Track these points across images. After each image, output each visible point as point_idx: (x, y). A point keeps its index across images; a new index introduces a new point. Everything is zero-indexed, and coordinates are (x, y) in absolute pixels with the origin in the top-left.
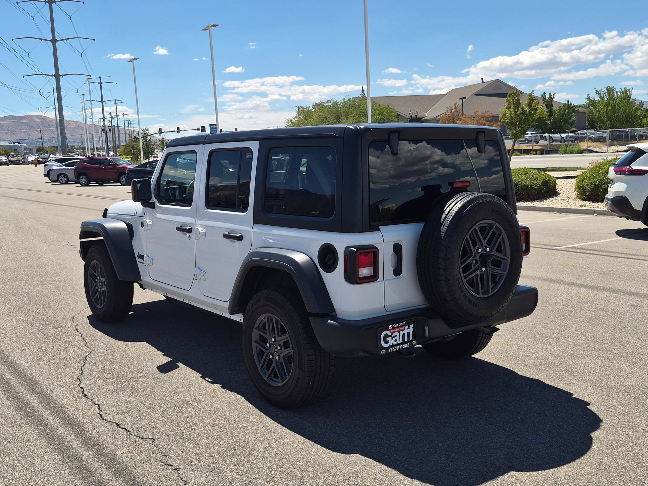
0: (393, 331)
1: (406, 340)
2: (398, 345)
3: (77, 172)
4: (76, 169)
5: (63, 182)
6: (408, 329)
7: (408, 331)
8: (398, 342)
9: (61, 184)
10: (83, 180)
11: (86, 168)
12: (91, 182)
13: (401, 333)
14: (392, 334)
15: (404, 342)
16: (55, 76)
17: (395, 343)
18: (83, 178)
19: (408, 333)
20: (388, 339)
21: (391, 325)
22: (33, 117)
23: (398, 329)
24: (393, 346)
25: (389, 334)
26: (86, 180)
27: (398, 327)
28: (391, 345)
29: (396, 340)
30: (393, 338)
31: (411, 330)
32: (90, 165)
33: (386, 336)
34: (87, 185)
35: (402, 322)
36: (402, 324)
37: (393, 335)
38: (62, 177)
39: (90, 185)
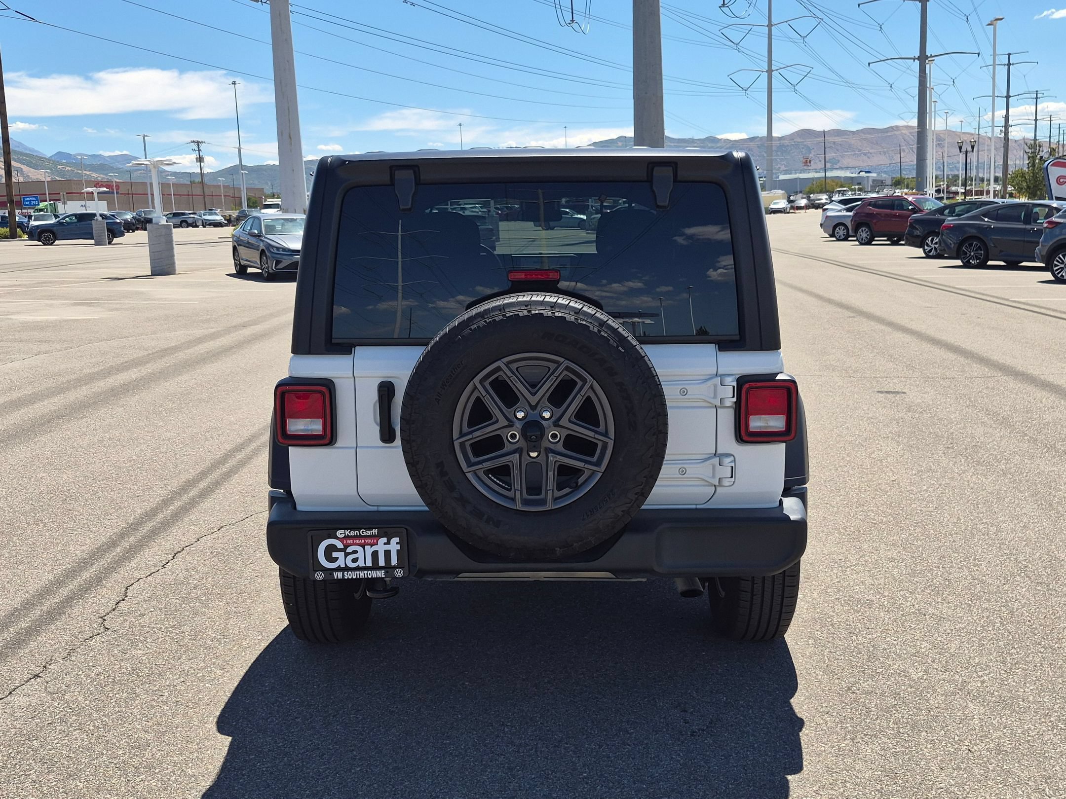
0: (348, 542)
1: (382, 562)
2: (358, 568)
3: (855, 221)
4: (855, 215)
5: (840, 237)
6: (385, 544)
7: (387, 547)
8: (361, 563)
9: (838, 240)
10: (864, 234)
11: (870, 215)
12: (876, 239)
13: (369, 550)
14: (346, 546)
15: (375, 567)
16: (919, 59)
17: (352, 565)
18: (863, 231)
19: (387, 553)
20: (335, 555)
21: (343, 531)
22: (901, 128)
23: (362, 541)
24: (347, 569)
25: (340, 545)
26: (868, 235)
27: (360, 537)
28: (343, 566)
29: (355, 560)
30: (347, 555)
31: (394, 546)
32: (876, 209)
33: (330, 549)
34: (869, 243)
35: (371, 529)
36: (369, 533)
37: (349, 550)
38: (840, 229)
39: (874, 243)
